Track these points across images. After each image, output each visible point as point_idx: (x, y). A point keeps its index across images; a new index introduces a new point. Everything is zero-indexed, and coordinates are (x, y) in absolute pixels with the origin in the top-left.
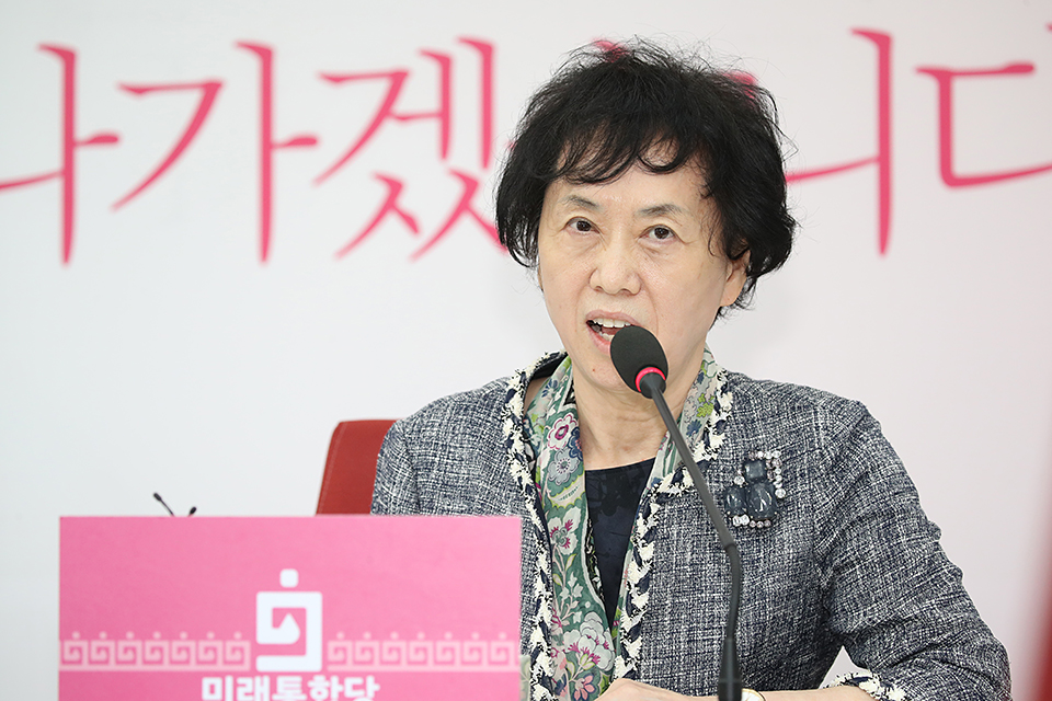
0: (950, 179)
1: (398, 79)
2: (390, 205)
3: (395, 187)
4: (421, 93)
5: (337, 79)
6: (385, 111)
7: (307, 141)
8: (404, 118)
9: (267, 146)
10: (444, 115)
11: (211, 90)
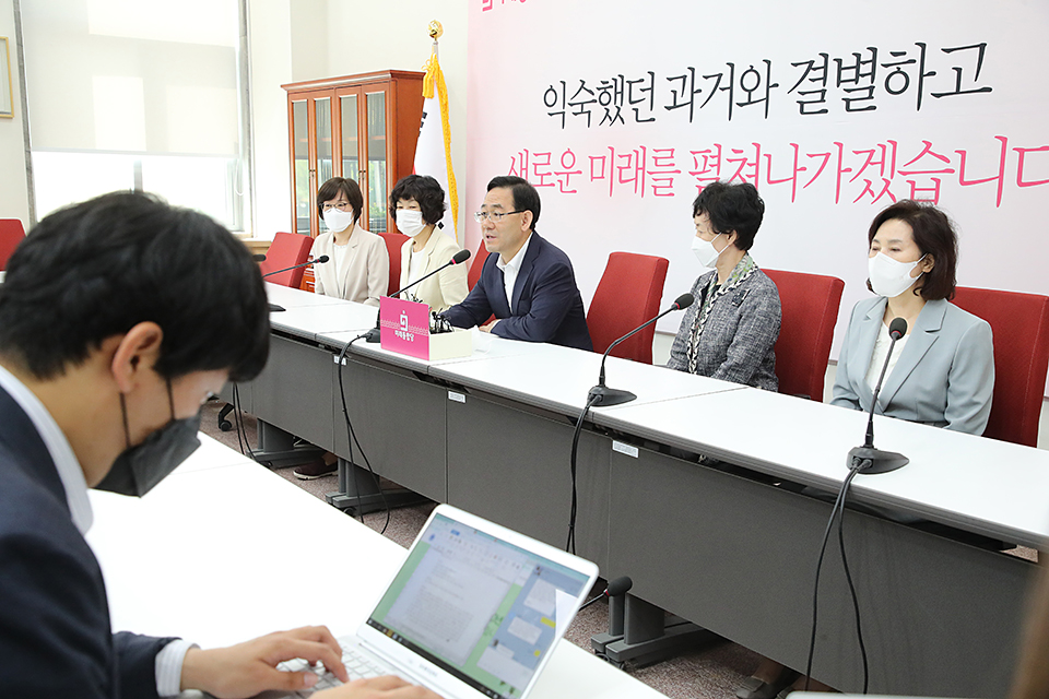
0: (1020, 184)
1: (872, 152)
2: (867, 188)
3: (869, 183)
4: (877, 157)
5: (857, 153)
6: (868, 162)
7: (850, 170)
8: (872, 164)
9: (840, 171)
10: (883, 163)
11: (828, 155)
